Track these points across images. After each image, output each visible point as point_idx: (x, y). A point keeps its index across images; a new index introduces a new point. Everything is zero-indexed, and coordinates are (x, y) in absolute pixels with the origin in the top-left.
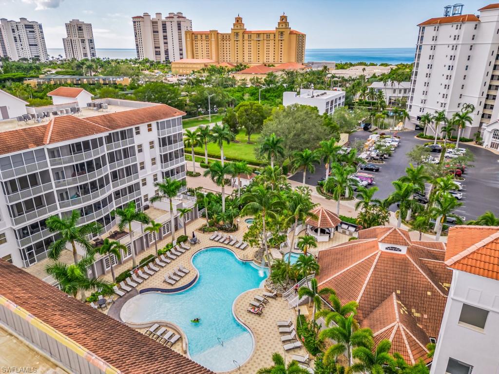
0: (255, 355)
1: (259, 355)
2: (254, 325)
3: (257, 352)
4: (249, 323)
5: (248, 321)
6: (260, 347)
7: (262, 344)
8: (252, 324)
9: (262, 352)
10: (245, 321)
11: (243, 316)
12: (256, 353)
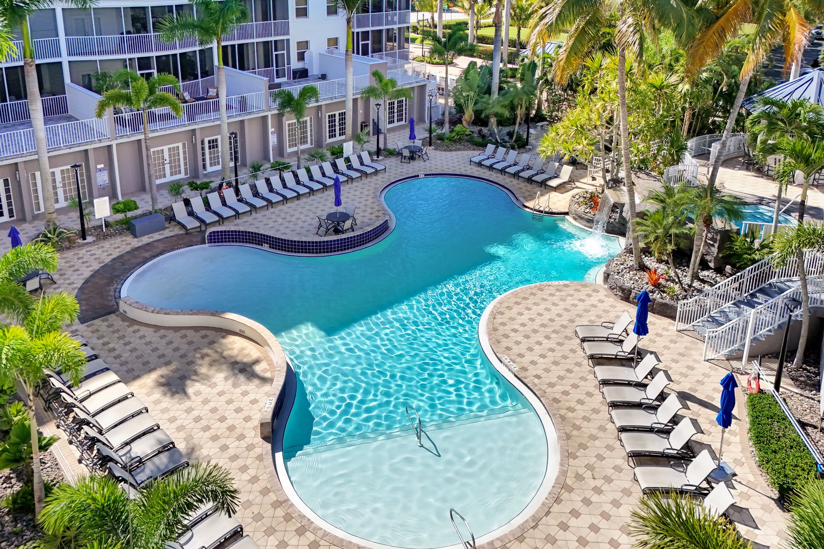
0: (556, 508)
1: (575, 513)
2: (559, 388)
3: (565, 495)
4: (538, 377)
5: (533, 371)
6: (579, 477)
7: (590, 467)
8: (551, 385)
9: (587, 502)
10: (524, 369)
11: (516, 349)
12: (558, 500)
